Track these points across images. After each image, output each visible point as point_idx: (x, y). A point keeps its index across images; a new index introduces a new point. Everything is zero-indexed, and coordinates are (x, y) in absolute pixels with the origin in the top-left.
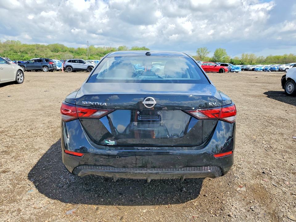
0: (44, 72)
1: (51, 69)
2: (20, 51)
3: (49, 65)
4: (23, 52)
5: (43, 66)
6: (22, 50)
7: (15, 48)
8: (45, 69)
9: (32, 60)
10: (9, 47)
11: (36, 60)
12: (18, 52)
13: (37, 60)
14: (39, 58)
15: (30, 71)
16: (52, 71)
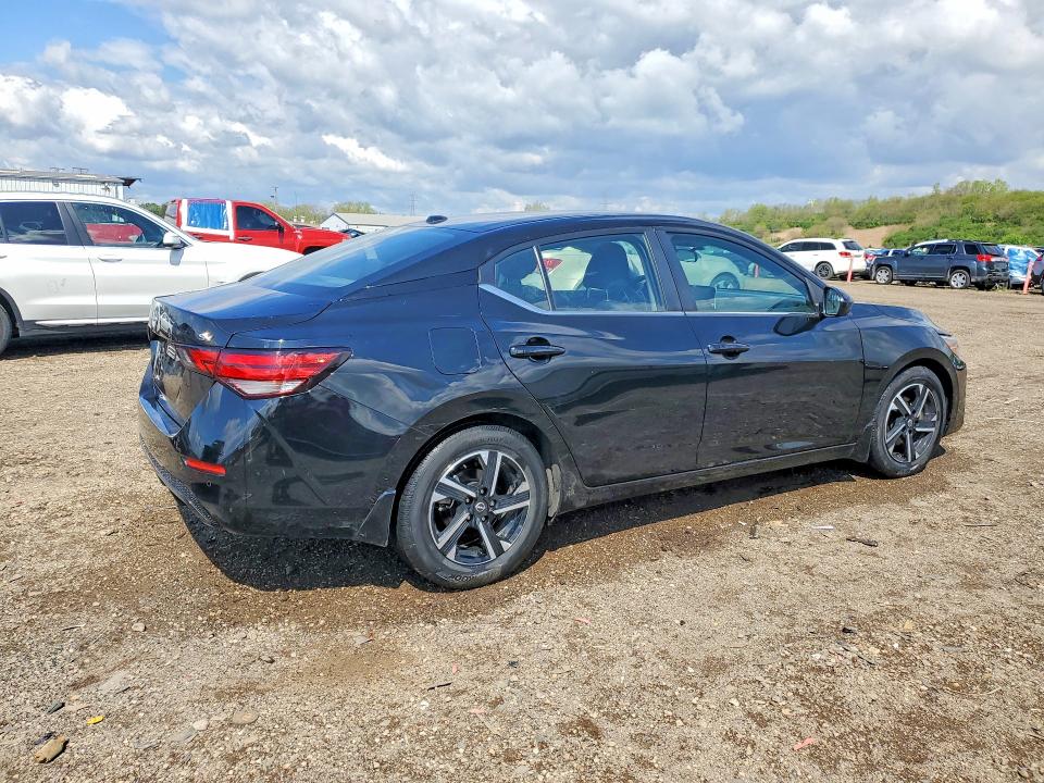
0: (952, 288)
1: (979, 279)
2: (996, 217)
3: (974, 265)
4: (1004, 220)
5: (954, 269)
6: (1001, 213)
7: (980, 207)
8: (957, 280)
9: (923, 247)
10: (959, 205)
11: (933, 245)
12: (990, 220)
13: (939, 246)
14: (946, 241)
15: (911, 283)
16: (989, 288)
